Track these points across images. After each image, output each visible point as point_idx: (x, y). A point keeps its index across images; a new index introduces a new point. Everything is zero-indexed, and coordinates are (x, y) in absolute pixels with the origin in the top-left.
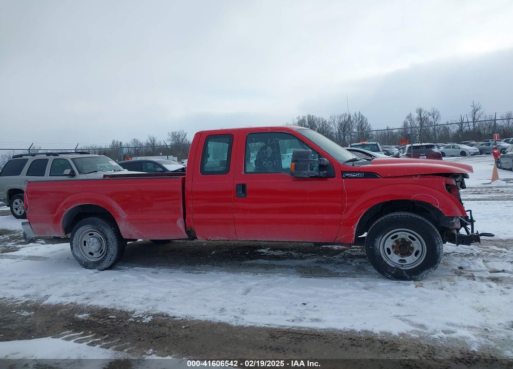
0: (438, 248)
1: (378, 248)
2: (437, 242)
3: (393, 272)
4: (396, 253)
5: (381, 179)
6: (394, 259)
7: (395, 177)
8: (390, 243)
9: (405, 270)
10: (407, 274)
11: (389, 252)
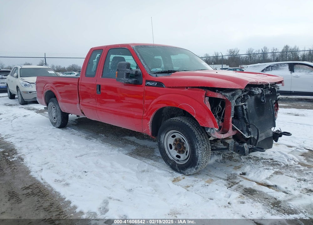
0: (197, 152)
1: (163, 142)
2: (196, 147)
3: (170, 164)
4: (176, 149)
5: (165, 88)
6: (173, 153)
7: (173, 87)
8: (171, 141)
9: (178, 164)
10: (178, 168)
11: (171, 148)
